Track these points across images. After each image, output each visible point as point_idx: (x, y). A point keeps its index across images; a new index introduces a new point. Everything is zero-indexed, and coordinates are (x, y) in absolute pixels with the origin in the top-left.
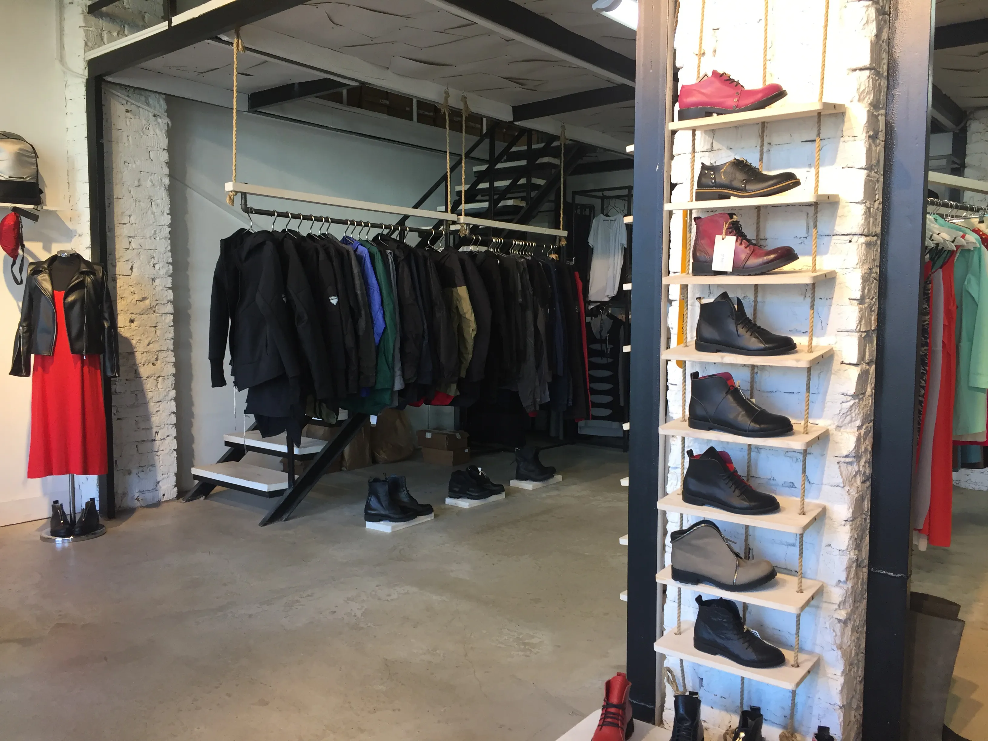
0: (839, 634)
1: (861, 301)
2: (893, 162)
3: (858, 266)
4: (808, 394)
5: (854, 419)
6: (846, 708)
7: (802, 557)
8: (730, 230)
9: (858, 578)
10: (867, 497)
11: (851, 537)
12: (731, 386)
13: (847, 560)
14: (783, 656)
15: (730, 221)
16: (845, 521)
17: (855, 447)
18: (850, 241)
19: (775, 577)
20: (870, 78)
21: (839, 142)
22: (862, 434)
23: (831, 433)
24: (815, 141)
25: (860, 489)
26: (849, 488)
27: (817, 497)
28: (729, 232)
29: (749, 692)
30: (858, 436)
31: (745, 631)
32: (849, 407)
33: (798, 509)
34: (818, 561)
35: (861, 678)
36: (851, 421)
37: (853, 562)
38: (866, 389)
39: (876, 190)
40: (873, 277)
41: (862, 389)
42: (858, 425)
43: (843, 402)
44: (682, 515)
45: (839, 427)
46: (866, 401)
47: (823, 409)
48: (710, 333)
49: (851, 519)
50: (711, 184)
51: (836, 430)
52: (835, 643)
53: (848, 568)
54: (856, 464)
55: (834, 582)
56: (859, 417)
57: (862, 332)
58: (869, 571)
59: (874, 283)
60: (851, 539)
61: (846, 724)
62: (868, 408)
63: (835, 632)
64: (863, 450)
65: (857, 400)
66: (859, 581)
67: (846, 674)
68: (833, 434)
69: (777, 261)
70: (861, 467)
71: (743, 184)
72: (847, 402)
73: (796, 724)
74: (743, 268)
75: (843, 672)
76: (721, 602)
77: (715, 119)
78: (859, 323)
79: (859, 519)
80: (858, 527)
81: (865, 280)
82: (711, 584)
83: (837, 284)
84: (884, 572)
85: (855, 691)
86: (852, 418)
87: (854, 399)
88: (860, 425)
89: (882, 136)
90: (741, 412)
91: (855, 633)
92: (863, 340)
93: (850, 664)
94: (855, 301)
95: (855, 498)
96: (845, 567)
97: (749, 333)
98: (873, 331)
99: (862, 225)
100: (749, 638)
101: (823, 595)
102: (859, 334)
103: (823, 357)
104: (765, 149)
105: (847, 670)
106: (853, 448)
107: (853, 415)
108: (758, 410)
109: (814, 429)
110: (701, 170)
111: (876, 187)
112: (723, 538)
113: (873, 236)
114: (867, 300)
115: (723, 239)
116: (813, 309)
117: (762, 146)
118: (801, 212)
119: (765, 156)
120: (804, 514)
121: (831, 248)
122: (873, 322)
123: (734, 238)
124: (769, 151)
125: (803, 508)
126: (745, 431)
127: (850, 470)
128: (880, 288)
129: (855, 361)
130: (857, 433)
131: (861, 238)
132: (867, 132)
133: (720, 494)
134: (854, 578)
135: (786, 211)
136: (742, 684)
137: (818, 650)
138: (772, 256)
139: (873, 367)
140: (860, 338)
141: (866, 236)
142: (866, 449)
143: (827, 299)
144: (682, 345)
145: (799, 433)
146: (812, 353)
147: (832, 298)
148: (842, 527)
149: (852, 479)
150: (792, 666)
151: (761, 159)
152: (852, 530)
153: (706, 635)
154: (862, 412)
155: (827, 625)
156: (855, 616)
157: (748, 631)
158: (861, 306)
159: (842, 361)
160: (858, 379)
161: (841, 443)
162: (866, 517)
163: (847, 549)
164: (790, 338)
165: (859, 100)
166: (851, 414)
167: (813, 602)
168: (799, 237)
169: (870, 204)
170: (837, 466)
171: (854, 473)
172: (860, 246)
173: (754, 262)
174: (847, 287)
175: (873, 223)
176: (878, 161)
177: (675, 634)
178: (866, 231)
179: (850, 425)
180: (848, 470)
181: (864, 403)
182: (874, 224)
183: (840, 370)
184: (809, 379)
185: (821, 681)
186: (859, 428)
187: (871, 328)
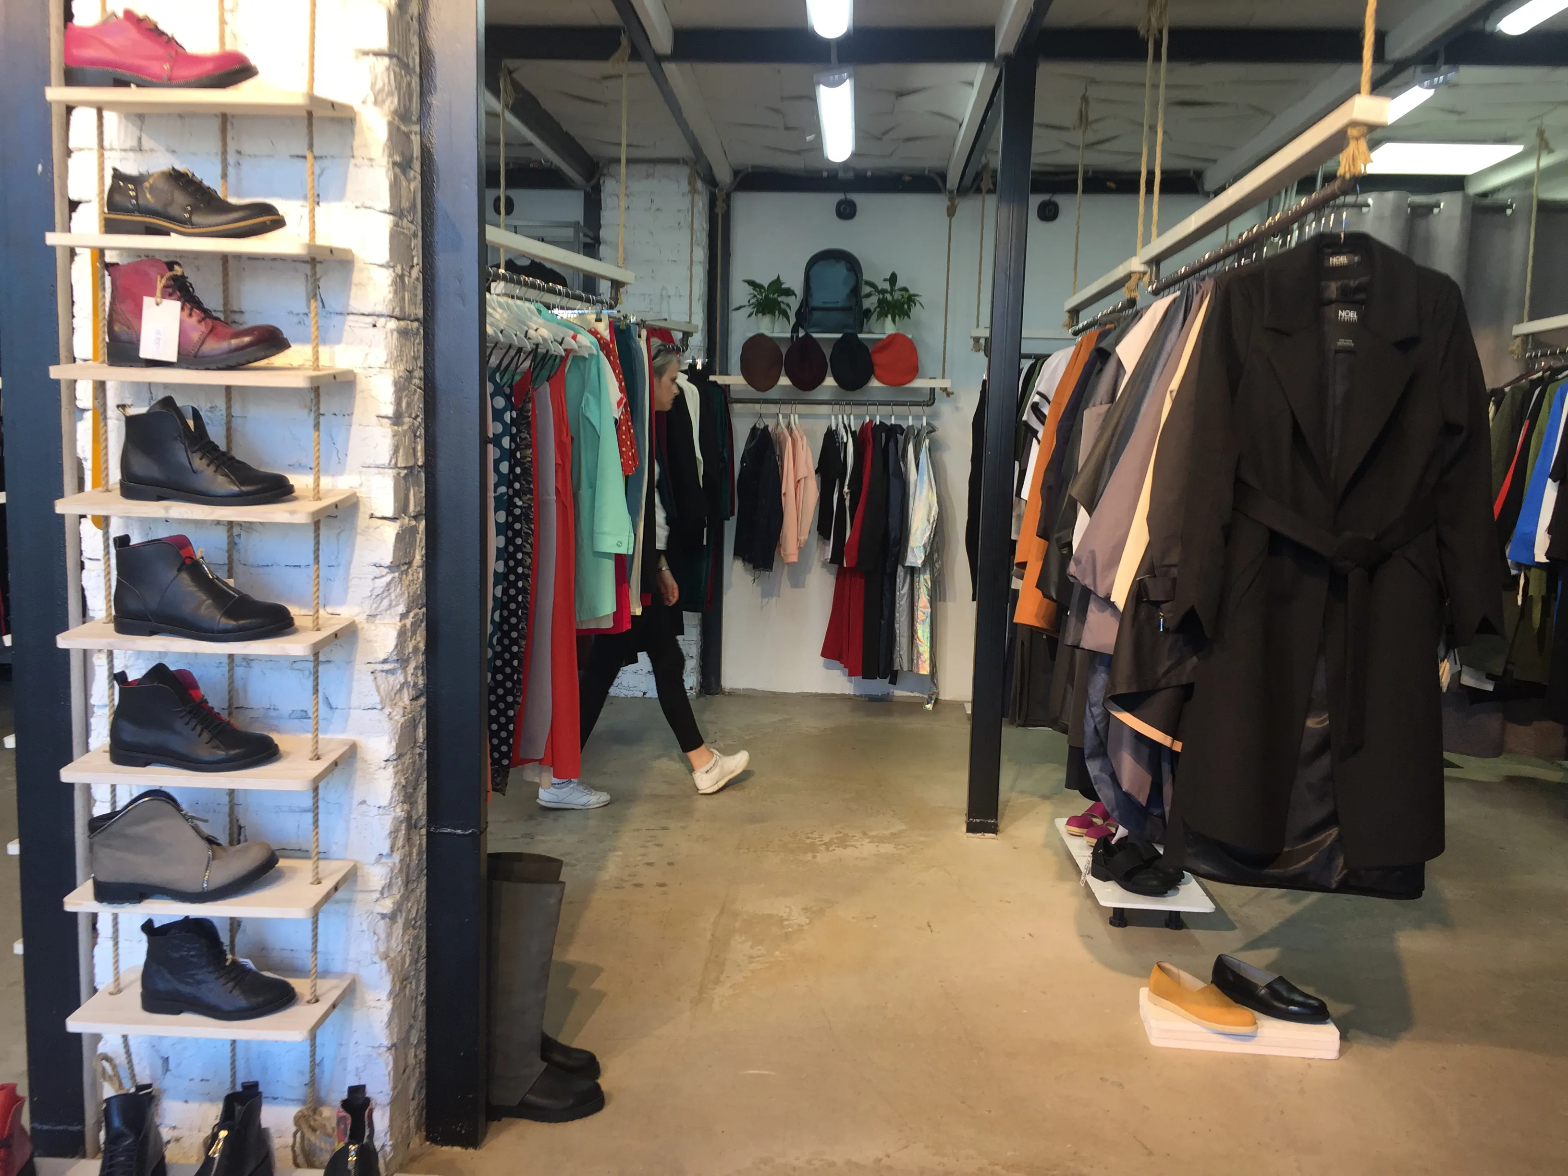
0: (383, 936)
1: (397, 419)
2: (434, 208)
3: (388, 365)
4: (317, 566)
5: (394, 603)
6: (398, 1048)
7: (317, 827)
8: (170, 290)
9: (411, 846)
10: (422, 721)
11: (396, 784)
12: (187, 558)
13: (390, 821)
14: (293, 989)
15: (169, 274)
16: (386, 761)
17: (396, 646)
18: (375, 326)
19: (274, 867)
20: (391, 69)
21: (347, 166)
22: (408, 626)
23: (360, 626)
24: (304, 157)
25: (408, 710)
26: (390, 710)
27: (343, 731)
28: (168, 294)
29: (247, 1061)
30: (401, 629)
31: (228, 963)
32: (384, 584)
33: (308, 751)
34: (348, 829)
35: (423, 996)
36: (390, 607)
37: (401, 822)
38: (414, 557)
39: (412, 250)
40: (415, 385)
41: (406, 557)
42: (400, 612)
43: (376, 578)
44: (113, 788)
45: (371, 617)
46: (413, 575)
47: (346, 591)
48: (144, 467)
49: (395, 757)
50: (130, 206)
51: (367, 622)
52: (377, 952)
53: (394, 833)
54: (400, 671)
55: (373, 857)
56: (402, 600)
57: (400, 468)
58: (429, 834)
59: (417, 394)
60: (395, 788)
61: (400, 1072)
62: (418, 586)
63: (378, 935)
64: (411, 650)
65: (397, 574)
66: (414, 851)
67: (397, 995)
68: (363, 628)
69: (254, 348)
70: (409, 675)
71: (186, 213)
72: (382, 576)
73: (323, 1093)
74: (195, 357)
75: (391, 993)
76: (187, 922)
77: (132, 94)
78: (394, 454)
79: (408, 756)
80: (407, 767)
81: (400, 388)
82: (165, 896)
83: (358, 392)
84: (449, 830)
85: (414, 1017)
86: (391, 601)
87: (393, 572)
88: (405, 611)
89: (417, 165)
90: (205, 601)
91: (411, 931)
92: (403, 481)
93: (402, 980)
94: (386, 420)
95: (400, 724)
96: (388, 832)
97: (212, 468)
98: (421, 467)
99: (391, 300)
100: (238, 973)
101: (356, 879)
102: (395, 471)
103: (336, 506)
104: (231, 159)
105: (398, 988)
106: (393, 647)
107: (393, 596)
108: (234, 597)
109: (331, 622)
110: (113, 181)
111: (413, 244)
112: (184, 816)
113: (412, 321)
114: (407, 420)
115: (158, 304)
116: (318, 430)
117: (224, 153)
118: (296, 271)
119: (231, 170)
120: (318, 759)
121: (345, 334)
122: (419, 454)
123: (178, 304)
124: (239, 164)
125: (317, 748)
126: (212, 632)
127: (391, 682)
128: (426, 403)
129: (390, 513)
130: (399, 624)
131: (390, 321)
132: (390, 156)
133: (176, 743)
134: (403, 847)
135: (272, 269)
136: (233, 1050)
137: (351, 969)
138: (247, 339)
139: (423, 524)
140: (397, 478)
141: (398, 319)
142: (416, 649)
143: (344, 415)
144: (100, 489)
145: (305, 629)
146: (320, 500)
147: (352, 414)
148: (382, 771)
149: (395, 696)
150: (309, 1002)
151: (224, 176)
152: (396, 773)
153: (161, 985)
154: (406, 592)
155: (365, 927)
156: (410, 905)
157: (234, 963)
158: (396, 428)
159: (372, 514)
160: (396, 541)
161: (376, 641)
162: (422, 751)
163: (390, 804)
164: (285, 477)
165: (376, 102)
166: (390, 594)
167: (339, 895)
168: (295, 312)
169: (403, 269)
170: (372, 677)
171: (398, 687)
172: (389, 335)
173: (213, 346)
174: (373, 397)
175: (410, 300)
176: (414, 206)
177: (111, 994)
178: (397, 312)
179: (388, 612)
180: (388, 682)
181: (410, 577)
182: (413, 302)
183: (368, 527)
184: (317, 543)
185: (358, 1016)
186: (403, 616)
187: (416, 463)
